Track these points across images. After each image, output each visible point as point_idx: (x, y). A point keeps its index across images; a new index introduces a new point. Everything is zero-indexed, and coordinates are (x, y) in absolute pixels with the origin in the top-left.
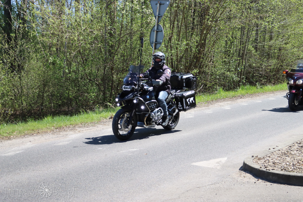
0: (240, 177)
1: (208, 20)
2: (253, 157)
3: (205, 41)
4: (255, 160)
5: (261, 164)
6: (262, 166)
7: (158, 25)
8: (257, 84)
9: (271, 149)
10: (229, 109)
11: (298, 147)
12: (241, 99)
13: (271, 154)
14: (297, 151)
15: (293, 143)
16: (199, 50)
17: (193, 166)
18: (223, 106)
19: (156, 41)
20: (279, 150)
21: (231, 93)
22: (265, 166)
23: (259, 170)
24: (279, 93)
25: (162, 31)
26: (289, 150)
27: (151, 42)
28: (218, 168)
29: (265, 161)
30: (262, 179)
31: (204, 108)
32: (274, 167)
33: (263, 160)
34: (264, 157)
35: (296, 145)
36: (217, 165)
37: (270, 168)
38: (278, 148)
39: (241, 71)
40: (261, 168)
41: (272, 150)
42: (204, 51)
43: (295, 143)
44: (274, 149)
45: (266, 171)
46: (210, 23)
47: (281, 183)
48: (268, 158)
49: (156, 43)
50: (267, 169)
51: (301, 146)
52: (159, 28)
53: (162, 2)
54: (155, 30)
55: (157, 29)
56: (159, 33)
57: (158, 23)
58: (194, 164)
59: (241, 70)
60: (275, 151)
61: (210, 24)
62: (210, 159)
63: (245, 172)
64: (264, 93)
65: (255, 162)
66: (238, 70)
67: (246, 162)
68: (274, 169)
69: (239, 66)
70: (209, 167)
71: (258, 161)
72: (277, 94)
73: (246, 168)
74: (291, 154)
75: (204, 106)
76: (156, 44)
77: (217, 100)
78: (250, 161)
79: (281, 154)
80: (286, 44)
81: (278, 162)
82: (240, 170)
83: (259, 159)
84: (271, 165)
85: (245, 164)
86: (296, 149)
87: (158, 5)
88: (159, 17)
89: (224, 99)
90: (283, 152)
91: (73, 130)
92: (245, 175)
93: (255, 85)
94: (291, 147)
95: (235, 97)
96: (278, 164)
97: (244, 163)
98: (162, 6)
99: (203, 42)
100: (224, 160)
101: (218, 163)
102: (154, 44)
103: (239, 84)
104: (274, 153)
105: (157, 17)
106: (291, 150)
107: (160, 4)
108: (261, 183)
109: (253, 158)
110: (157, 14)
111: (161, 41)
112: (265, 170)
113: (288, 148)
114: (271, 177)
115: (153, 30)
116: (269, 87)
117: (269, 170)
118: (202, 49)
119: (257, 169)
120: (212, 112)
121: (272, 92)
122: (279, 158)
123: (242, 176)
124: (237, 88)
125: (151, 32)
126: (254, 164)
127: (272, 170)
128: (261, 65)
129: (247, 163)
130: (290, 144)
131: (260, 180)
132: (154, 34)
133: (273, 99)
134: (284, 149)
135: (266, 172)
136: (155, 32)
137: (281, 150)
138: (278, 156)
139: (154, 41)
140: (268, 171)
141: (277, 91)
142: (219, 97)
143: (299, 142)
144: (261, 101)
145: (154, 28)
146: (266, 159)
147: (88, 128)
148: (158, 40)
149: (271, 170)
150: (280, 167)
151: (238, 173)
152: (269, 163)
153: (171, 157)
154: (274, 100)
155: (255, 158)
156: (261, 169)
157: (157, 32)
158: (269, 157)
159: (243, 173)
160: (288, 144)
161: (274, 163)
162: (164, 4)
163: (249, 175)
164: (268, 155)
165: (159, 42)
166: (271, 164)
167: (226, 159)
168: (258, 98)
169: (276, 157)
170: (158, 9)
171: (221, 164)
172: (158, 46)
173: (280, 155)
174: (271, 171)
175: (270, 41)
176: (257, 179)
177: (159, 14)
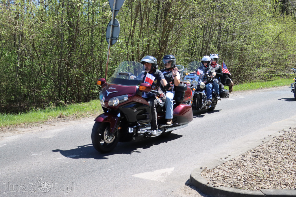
0: (184, 194)
1: (169, 18)
2: (201, 168)
3: (167, 38)
4: (203, 172)
5: (210, 178)
6: (210, 181)
7: (114, 19)
9: (222, 158)
11: (252, 157)
13: (222, 165)
14: (250, 161)
15: (247, 152)
16: (160, 48)
17: (134, 178)
19: (112, 36)
20: (231, 160)
22: (213, 180)
23: (206, 185)
24: (239, 94)
25: (118, 26)
26: (242, 160)
27: (107, 38)
28: (162, 181)
29: (214, 175)
32: (223, 182)
33: (213, 172)
34: (214, 169)
35: (250, 153)
36: (161, 177)
37: (219, 184)
38: (230, 158)
40: (208, 183)
41: (224, 159)
42: (166, 48)
43: (249, 152)
44: (226, 158)
45: (214, 187)
46: (171, 20)
48: (218, 170)
49: (112, 38)
50: (215, 185)
51: (255, 155)
52: (116, 23)
54: (111, 24)
55: (114, 23)
56: (116, 28)
57: (114, 17)
58: (136, 175)
60: (227, 162)
61: (172, 22)
62: (156, 169)
63: (191, 187)
65: (203, 175)
67: (192, 176)
68: (223, 186)
70: (152, 179)
71: (207, 174)
72: (236, 94)
74: (244, 165)
76: (112, 40)
78: (198, 174)
79: (232, 165)
80: (247, 44)
81: (228, 176)
82: (186, 184)
83: (208, 172)
84: (220, 180)
85: (191, 178)
86: (250, 159)
88: (115, 11)
90: (235, 162)
91: (12, 131)
92: (190, 191)
94: (244, 156)
96: (229, 178)
97: (191, 176)
99: (165, 39)
101: (163, 174)
102: (109, 40)
104: (226, 164)
105: (113, 11)
106: (244, 161)
109: (202, 170)
110: (114, 7)
111: (117, 36)
112: (212, 186)
113: (241, 157)
114: (219, 195)
115: (109, 25)
117: (218, 187)
118: (164, 46)
119: (204, 185)
122: (230, 171)
123: (187, 192)
125: (107, 26)
126: (201, 179)
127: (221, 186)
129: (194, 177)
130: (243, 152)
132: (110, 29)
134: (237, 159)
135: (213, 189)
136: (111, 27)
137: (233, 160)
138: (230, 167)
139: (110, 36)
140: (216, 187)
141: (237, 91)
143: (253, 151)
146: (215, 171)
147: (30, 129)
148: (114, 36)
149: (219, 186)
150: (230, 182)
151: (183, 188)
152: (219, 177)
153: (112, 166)
154: (233, 100)
155: (204, 171)
156: (208, 185)
157: (113, 27)
158: (220, 169)
160: (241, 153)
161: (223, 178)
163: (194, 192)
164: (219, 167)
165: (115, 38)
166: (220, 178)
167: (172, 169)
169: (227, 169)
170: (115, 2)
171: (166, 176)
172: (114, 41)
173: (231, 167)
175: (232, 41)
177: (116, 8)
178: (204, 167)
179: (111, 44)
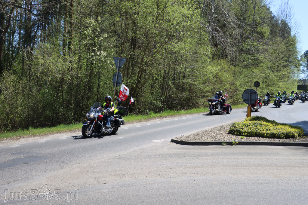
1: (143, 65)
3: (140, 79)
7: (118, 72)
8: (175, 109)
10: (159, 123)
12: (165, 118)
15: (192, 134)
16: (136, 85)
17: (151, 142)
18: (155, 121)
19: (117, 82)
21: (158, 115)
24: (188, 115)
25: (121, 76)
27: (113, 82)
28: (162, 142)
30: (179, 144)
31: (145, 122)
33: (179, 138)
36: (160, 141)
38: (185, 136)
39: (164, 100)
41: (182, 136)
42: (139, 86)
47: (185, 145)
48: (181, 138)
50: (181, 140)
55: (118, 74)
56: (119, 77)
57: (118, 71)
64: (179, 115)
66: (162, 99)
69: (162, 96)
70: (158, 142)
73: (173, 141)
75: (145, 121)
76: (117, 84)
77: (151, 118)
78: (174, 139)
80: (194, 81)
82: (170, 142)
85: (172, 140)
86: (192, 136)
87: (119, 60)
88: (119, 67)
89: (155, 118)
93: (173, 110)
95: (162, 117)
98: (121, 61)
99: (139, 80)
100: (163, 140)
102: (116, 84)
103: (162, 109)
105: (118, 68)
106: (190, 136)
107: (120, 60)
108: (178, 145)
110: (118, 65)
111: (120, 82)
116: (183, 111)
118: (139, 84)
119: (177, 141)
120: (150, 124)
121: (184, 114)
124: (161, 112)
128: (178, 96)
130: (190, 134)
133: (185, 118)
136: (117, 76)
139: (116, 82)
142: (152, 117)
143: (194, 134)
144: (177, 120)
148: (118, 81)
157: (118, 76)
159: (172, 143)
163: (174, 143)
168: (176, 118)
169: (184, 138)
170: (119, 63)
172: (118, 84)
175: (183, 79)
177: (119, 66)
178: (176, 137)
179: (116, 86)
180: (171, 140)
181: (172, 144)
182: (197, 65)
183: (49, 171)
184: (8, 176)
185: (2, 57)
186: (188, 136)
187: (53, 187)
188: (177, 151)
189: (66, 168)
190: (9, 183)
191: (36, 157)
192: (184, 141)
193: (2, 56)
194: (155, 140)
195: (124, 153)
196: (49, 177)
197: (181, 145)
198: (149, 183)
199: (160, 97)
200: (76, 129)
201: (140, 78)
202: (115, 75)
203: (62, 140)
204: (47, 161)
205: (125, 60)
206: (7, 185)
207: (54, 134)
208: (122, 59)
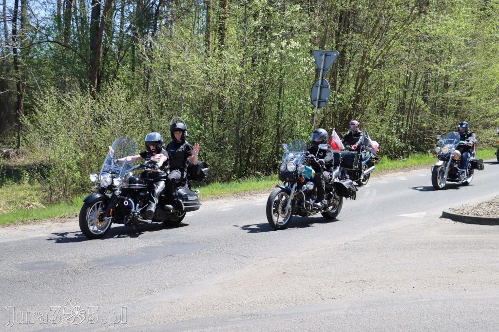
1: (366, 65)
2: (450, 209)
4: (452, 210)
5: (458, 213)
7: (322, 79)
8: (429, 151)
10: (404, 180)
12: (414, 170)
13: (465, 208)
15: (483, 202)
16: (353, 105)
18: (396, 177)
19: (320, 99)
21: (399, 163)
25: (328, 87)
26: (480, 206)
27: (313, 100)
28: (422, 217)
29: (460, 211)
30: (459, 221)
31: (374, 178)
34: (459, 209)
35: (485, 203)
36: (419, 216)
38: (470, 205)
39: (406, 134)
41: (464, 206)
47: (474, 224)
50: (464, 214)
52: (324, 83)
53: (327, 52)
54: (318, 85)
55: (322, 84)
56: (324, 89)
57: (322, 77)
58: (400, 215)
59: (406, 132)
60: (467, 206)
62: (412, 213)
66: (402, 132)
69: (402, 126)
70: (413, 217)
73: (446, 215)
74: (481, 208)
76: (319, 102)
78: (448, 211)
82: (440, 217)
83: (455, 210)
85: (444, 213)
86: (485, 205)
87: (323, 56)
88: (324, 70)
89: (395, 169)
93: (425, 153)
95: (407, 167)
96: (471, 212)
98: (327, 57)
100: (424, 213)
102: (317, 102)
103: (402, 151)
105: (322, 70)
107: (326, 55)
110: (322, 66)
111: (327, 99)
112: (462, 215)
113: (478, 205)
114: (467, 220)
115: (315, 85)
118: (358, 103)
119: (455, 215)
120: (387, 182)
124: (400, 158)
128: (434, 125)
130: (480, 203)
131: (458, 222)
132: (317, 90)
136: (319, 88)
137: (472, 206)
138: (471, 209)
139: (318, 98)
142: (387, 168)
143: (487, 202)
145: (317, 83)
148: (322, 98)
150: (473, 214)
151: (439, 219)
152: (464, 212)
156: (458, 215)
157: (321, 88)
158: (463, 209)
159: (444, 219)
160: (478, 203)
161: (467, 212)
162: (330, 56)
163: (449, 221)
165: (324, 100)
170: (323, 61)
172: (322, 104)
174: (466, 215)
176: (455, 222)
177: (324, 67)
178: (451, 208)
179: (319, 107)
180: (441, 214)
181: (446, 222)
182: (475, 62)
183: (219, 271)
184: (145, 278)
185: (101, 56)
186: (476, 205)
187: (235, 303)
188: (461, 235)
189: (249, 266)
190: (150, 292)
191: (184, 244)
192: (470, 215)
193: (101, 54)
194: (407, 213)
195: (354, 239)
196: (221, 284)
197: (465, 224)
198: (423, 300)
199: (398, 129)
200: (245, 191)
201: (360, 91)
202: (315, 84)
203: (225, 211)
204: (208, 251)
205: (335, 54)
206: (148, 296)
207: (205, 200)
208: (329, 53)
